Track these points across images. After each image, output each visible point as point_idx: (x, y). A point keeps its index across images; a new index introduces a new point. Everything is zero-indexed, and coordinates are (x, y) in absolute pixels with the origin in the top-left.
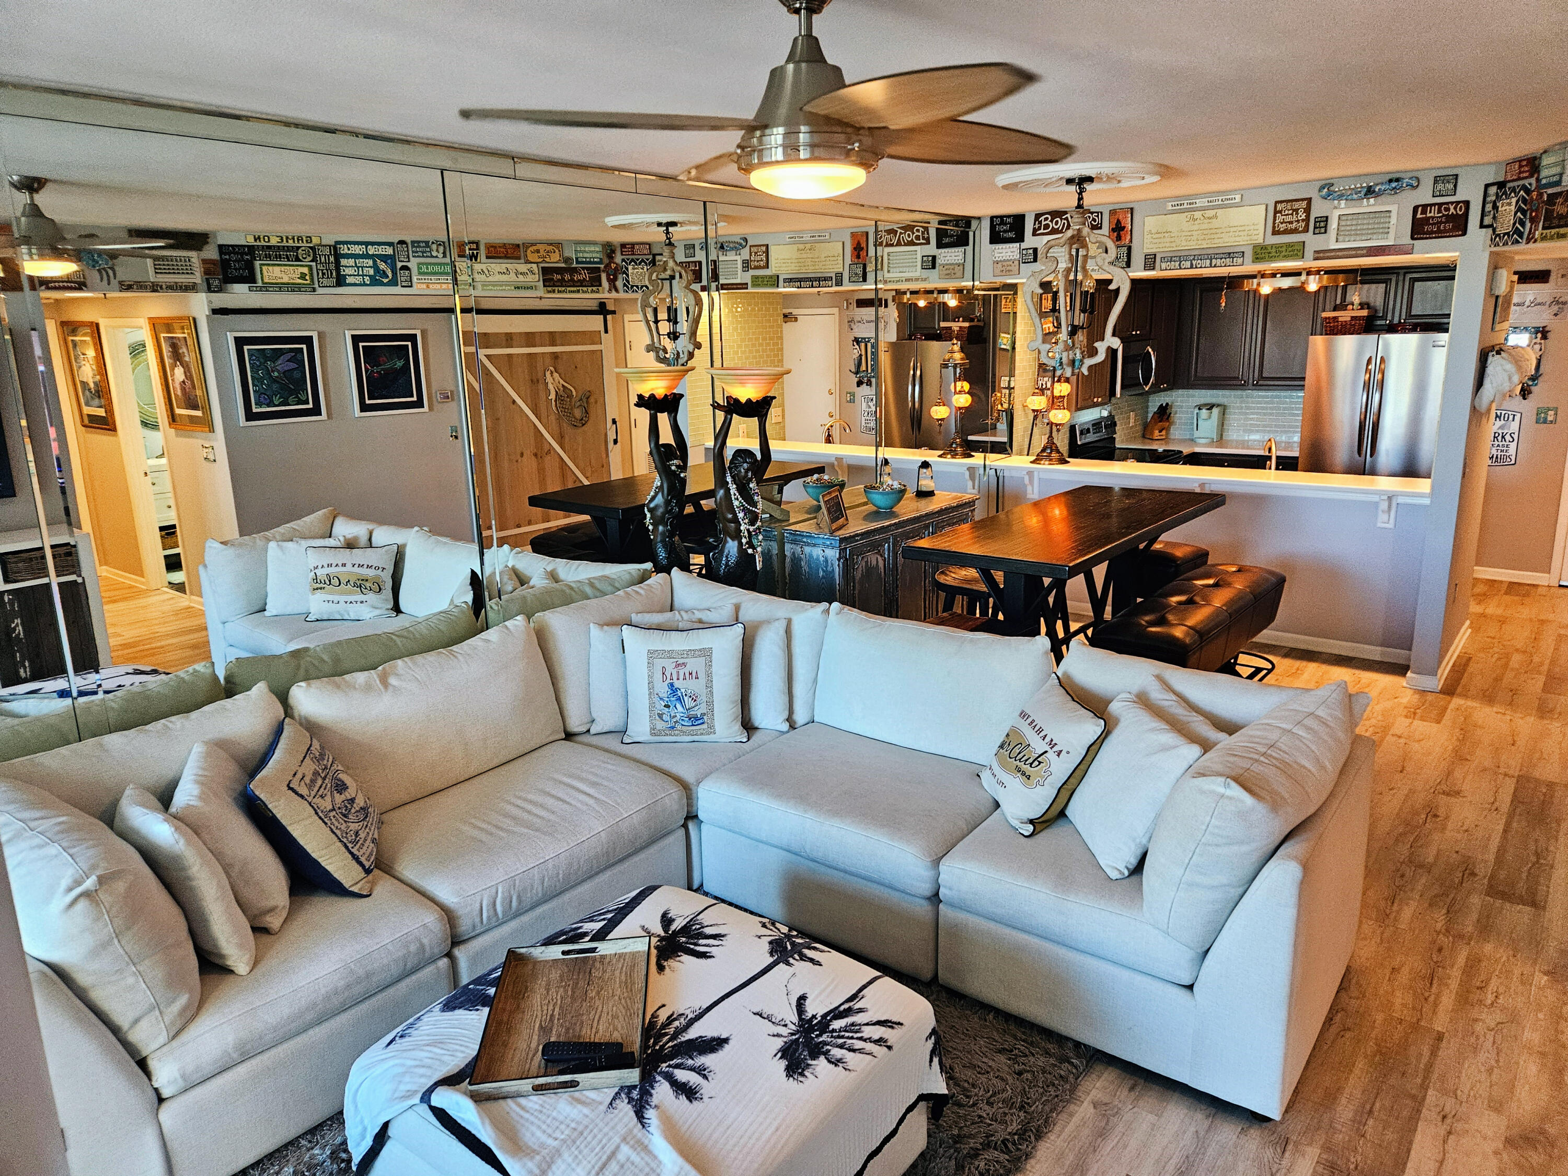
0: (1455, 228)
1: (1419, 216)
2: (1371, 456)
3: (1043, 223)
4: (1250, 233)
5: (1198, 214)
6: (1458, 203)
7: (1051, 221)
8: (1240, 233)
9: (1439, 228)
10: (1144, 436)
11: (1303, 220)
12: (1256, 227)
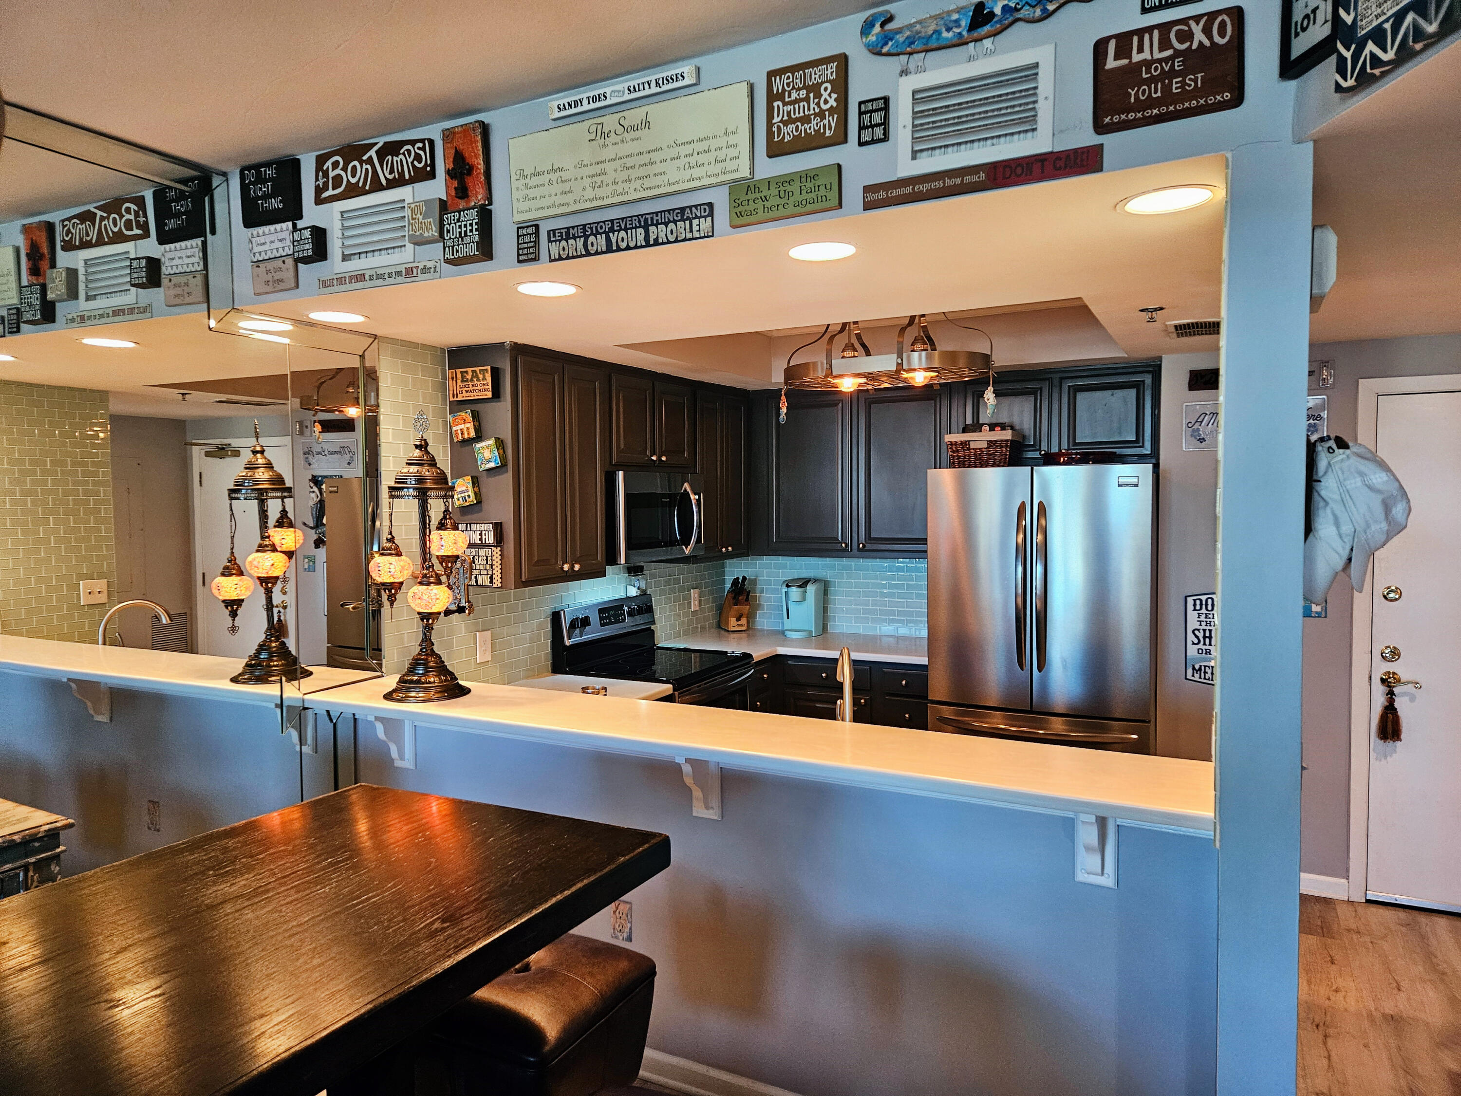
0: (1211, 86)
1: (1111, 63)
2: (1040, 669)
3: (332, 174)
4: (721, 155)
5: (610, 121)
6: (1212, 16)
7: (345, 169)
8: (702, 159)
9: (1167, 89)
10: (719, 626)
11: (831, 110)
12: (732, 140)
